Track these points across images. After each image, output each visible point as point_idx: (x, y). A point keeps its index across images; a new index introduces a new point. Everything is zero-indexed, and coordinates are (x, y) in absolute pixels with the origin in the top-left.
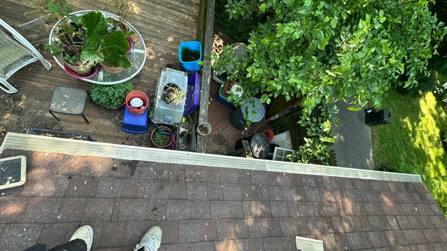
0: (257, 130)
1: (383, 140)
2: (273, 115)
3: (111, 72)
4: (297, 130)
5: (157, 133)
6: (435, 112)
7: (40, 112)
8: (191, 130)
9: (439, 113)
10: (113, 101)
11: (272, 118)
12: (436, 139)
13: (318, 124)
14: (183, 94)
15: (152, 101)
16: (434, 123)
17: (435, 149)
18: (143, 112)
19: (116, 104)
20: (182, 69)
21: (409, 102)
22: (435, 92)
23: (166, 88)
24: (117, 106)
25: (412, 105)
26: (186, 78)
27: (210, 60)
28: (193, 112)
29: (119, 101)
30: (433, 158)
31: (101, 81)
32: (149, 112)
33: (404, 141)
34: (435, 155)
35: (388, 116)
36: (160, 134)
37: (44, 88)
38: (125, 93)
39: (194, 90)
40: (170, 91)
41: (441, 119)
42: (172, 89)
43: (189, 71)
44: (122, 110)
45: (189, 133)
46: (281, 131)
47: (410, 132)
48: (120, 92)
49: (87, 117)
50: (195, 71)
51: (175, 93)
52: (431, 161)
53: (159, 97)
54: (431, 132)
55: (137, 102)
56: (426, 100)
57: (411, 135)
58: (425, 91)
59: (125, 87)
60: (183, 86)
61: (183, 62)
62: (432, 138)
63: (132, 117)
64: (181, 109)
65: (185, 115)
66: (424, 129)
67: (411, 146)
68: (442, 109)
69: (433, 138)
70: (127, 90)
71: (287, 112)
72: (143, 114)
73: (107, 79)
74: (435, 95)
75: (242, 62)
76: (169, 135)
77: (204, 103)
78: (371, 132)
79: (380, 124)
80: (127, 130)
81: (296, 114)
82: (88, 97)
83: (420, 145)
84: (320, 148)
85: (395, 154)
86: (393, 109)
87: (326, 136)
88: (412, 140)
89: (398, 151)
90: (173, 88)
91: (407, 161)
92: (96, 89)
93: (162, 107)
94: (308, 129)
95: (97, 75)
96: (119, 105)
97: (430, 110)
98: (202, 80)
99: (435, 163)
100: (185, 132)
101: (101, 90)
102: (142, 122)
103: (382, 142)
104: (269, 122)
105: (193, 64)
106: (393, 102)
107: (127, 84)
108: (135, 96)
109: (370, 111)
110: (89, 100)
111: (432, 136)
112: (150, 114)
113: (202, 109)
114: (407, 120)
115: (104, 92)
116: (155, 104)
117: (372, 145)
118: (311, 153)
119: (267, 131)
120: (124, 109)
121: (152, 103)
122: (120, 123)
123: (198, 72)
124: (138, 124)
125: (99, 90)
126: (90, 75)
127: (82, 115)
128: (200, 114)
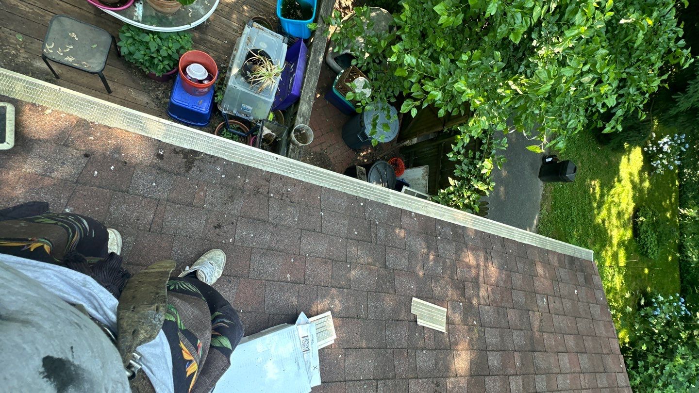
0: (381, 156)
1: (557, 204)
2: (410, 137)
3: (159, 9)
4: (441, 166)
5: (225, 130)
6: (637, 179)
7: (24, 56)
8: (280, 135)
9: (642, 181)
10: (156, 61)
11: (407, 143)
12: (626, 216)
13: (473, 161)
14: (277, 71)
15: (222, 76)
16: (631, 194)
17: (622, 230)
18: (206, 90)
19: (161, 67)
20: (279, 29)
21: (607, 157)
22: (646, 149)
23: (250, 55)
24: (163, 71)
25: (609, 162)
26: (285, 46)
27: (329, 24)
28: (287, 106)
29: (166, 62)
30: (615, 241)
31: (138, 21)
32: (215, 92)
33: (584, 211)
34: (619, 237)
35: (573, 172)
36: (230, 132)
37: (32, 13)
38: (178, 51)
39: (294, 71)
40: (255, 62)
41: (641, 191)
42: (259, 60)
43: (290, 37)
44: (171, 81)
45: (276, 138)
46: (416, 165)
47: (595, 200)
48: (169, 48)
49: (108, 82)
50: (300, 39)
51: (263, 67)
52: (611, 245)
53: (235, 70)
54: (623, 206)
55: (197, 72)
56: (630, 158)
57: (595, 205)
58: (633, 144)
59: (179, 41)
60: (278, 57)
61: (282, 18)
62: (622, 214)
63: (187, 96)
64: (270, 98)
65: (274, 109)
66: (616, 199)
67: (591, 220)
68: (647, 176)
69: (624, 214)
70: (182, 47)
71: (431, 137)
72: (205, 93)
73: (149, 19)
74: (644, 153)
75: (379, 37)
76: (244, 137)
77: (307, 94)
78: (544, 190)
79: (558, 180)
80: (176, 117)
81: (444, 141)
82: (113, 46)
83: (603, 221)
84: (469, 197)
85: (567, 227)
86: (582, 163)
87: (481, 181)
88: (596, 212)
89: (572, 224)
90: (262, 58)
91: (580, 239)
92: (128, 34)
93: (240, 88)
94: (457, 166)
95: (131, 9)
96: (165, 71)
97: (631, 174)
98: (310, 55)
99: (615, 249)
100: (271, 135)
101: (137, 38)
102: (204, 107)
103: (554, 207)
104: (401, 148)
105: (300, 25)
106: (584, 153)
107: (182, 37)
108: (195, 60)
109: (550, 160)
110: (115, 53)
111: (622, 211)
112: (217, 96)
113: (302, 103)
114: (596, 183)
115: (141, 42)
116: (227, 81)
117: (540, 209)
118: (454, 201)
119: (396, 160)
120: (174, 80)
121: (222, 79)
122: (165, 103)
123: (306, 41)
124: (196, 109)
125: (132, 37)
126: (120, 7)
127: (100, 75)
128: (298, 111)
